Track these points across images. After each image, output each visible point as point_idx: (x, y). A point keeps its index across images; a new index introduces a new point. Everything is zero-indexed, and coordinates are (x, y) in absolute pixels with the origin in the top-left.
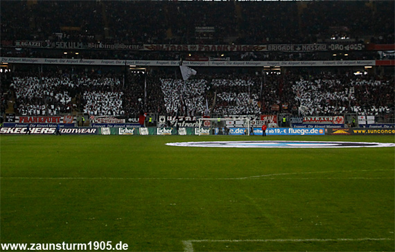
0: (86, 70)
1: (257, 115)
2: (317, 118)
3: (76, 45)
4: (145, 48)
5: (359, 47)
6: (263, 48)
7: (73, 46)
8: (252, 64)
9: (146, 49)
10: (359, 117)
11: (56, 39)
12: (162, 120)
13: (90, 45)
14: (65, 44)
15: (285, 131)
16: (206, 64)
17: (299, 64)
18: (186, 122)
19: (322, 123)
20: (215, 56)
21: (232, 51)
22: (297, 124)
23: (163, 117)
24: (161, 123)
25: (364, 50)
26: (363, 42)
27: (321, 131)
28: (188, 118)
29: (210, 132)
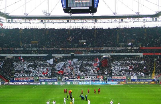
0: (40, 58)
1: (96, 76)
2: (117, 77)
3: (36, 49)
4: (61, 49)
5: (137, 48)
6: (102, 49)
7: (35, 49)
8: (98, 54)
9: (61, 50)
10: (131, 77)
12: (64, 78)
13: (41, 49)
14: (32, 49)
16: (82, 55)
17: (115, 54)
18: (72, 79)
19: (119, 79)
20: (85, 51)
21: (91, 50)
22: (110, 79)
23: (64, 77)
24: (63, 79)
25: (139, 49)
26: (138, 46)
27: (116, 83)
28: (72, 77)
29: (78, 83)
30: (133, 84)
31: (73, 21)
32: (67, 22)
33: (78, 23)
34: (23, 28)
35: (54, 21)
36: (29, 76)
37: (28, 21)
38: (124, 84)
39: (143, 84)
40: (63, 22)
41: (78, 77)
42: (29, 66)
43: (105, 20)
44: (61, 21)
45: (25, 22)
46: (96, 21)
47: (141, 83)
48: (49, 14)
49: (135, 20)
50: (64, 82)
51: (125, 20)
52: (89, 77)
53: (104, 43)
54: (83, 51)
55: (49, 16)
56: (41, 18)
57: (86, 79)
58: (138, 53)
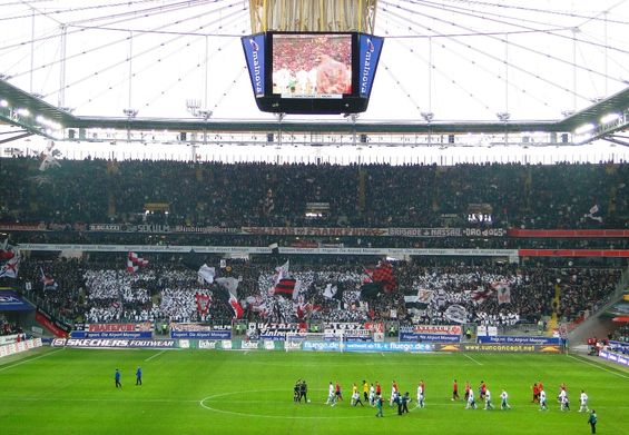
0: (173, 259)
1: (361, 321)
2: (431, 327)
3: (162, 229)
4: (244, 231)
5: (500, 232)
6: (384, 232)
7: (157, 229)
8: (370, 251)
9: (244, 233)
10: (479, 328)
11: (139, 221)
12: (252, 327)
13: (178, 229)
14: (149, 227)
15: (386, 346)
16: (315, 251)
17: (427, 252)
18: (279, 330)
19: (436, 333)
20: (327, 241)
21: (346, 236)
22: (408, 334)
23: (254, 324)
24: (251, 331)
25: (505, 236)
26: (504, 227)
27: (428, 347)
28: (282, 326)
29: (302, 346)
30: (485, 351)
31: (286, 137)
32: (265, 140)
33: (304, 144)
34: (120, 159)
35: (226, 136)
36: (137, 317)
37: (136, 134)
38: (453, 351)
39: (518, 352)
40: (253, 140)
41: (302, 326)
42: (135, 287)
43: (395, 138)
44: (247, 137)
45: (126, 138)
46: (364, 140)
47: (512, 348)
48: (208, 115)
49: (496, 140)
50: (254, 340)
51: (460, 138)
52: (338, 327)
53: (390, 213)
54: (317, 240)
55: (209, 120)
56: (182, 127)
57: (328, 333)
58: (502, 247)
